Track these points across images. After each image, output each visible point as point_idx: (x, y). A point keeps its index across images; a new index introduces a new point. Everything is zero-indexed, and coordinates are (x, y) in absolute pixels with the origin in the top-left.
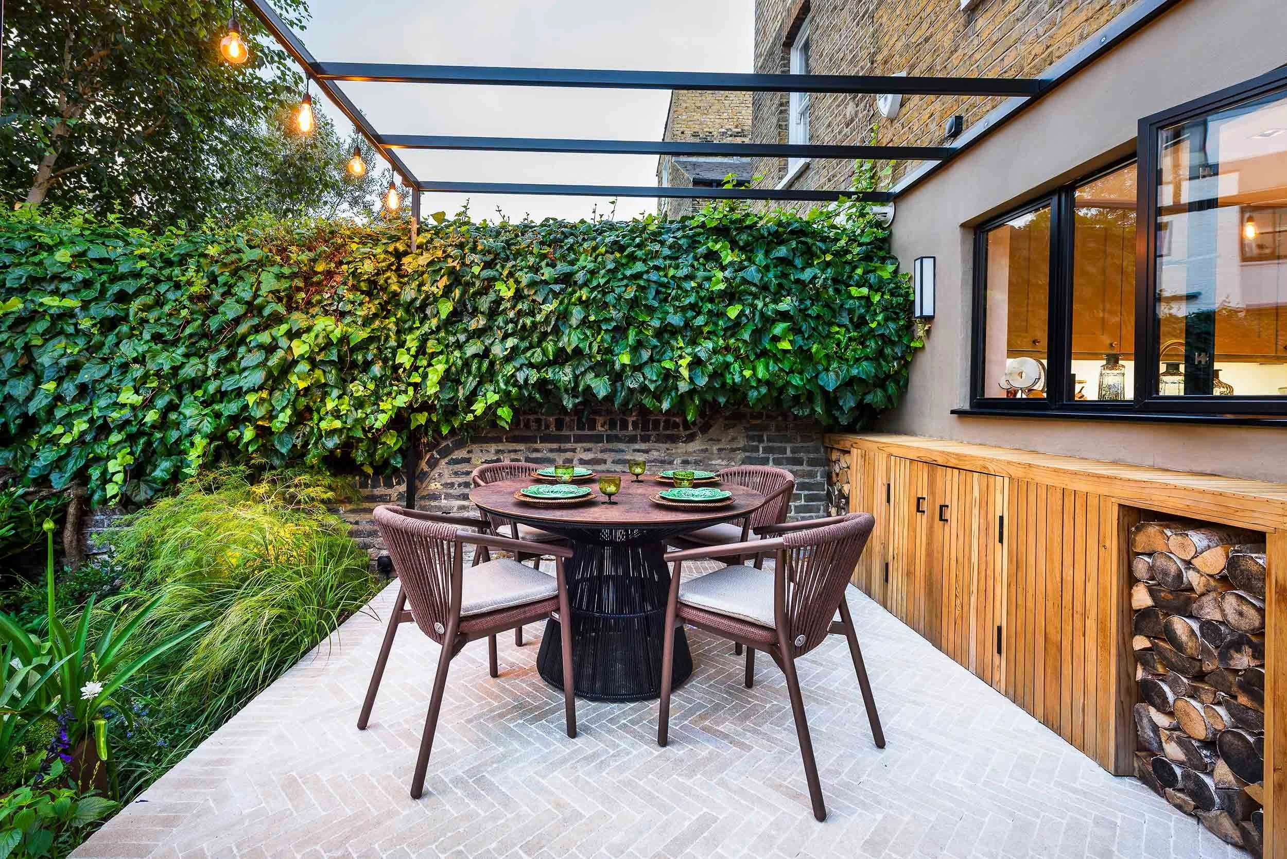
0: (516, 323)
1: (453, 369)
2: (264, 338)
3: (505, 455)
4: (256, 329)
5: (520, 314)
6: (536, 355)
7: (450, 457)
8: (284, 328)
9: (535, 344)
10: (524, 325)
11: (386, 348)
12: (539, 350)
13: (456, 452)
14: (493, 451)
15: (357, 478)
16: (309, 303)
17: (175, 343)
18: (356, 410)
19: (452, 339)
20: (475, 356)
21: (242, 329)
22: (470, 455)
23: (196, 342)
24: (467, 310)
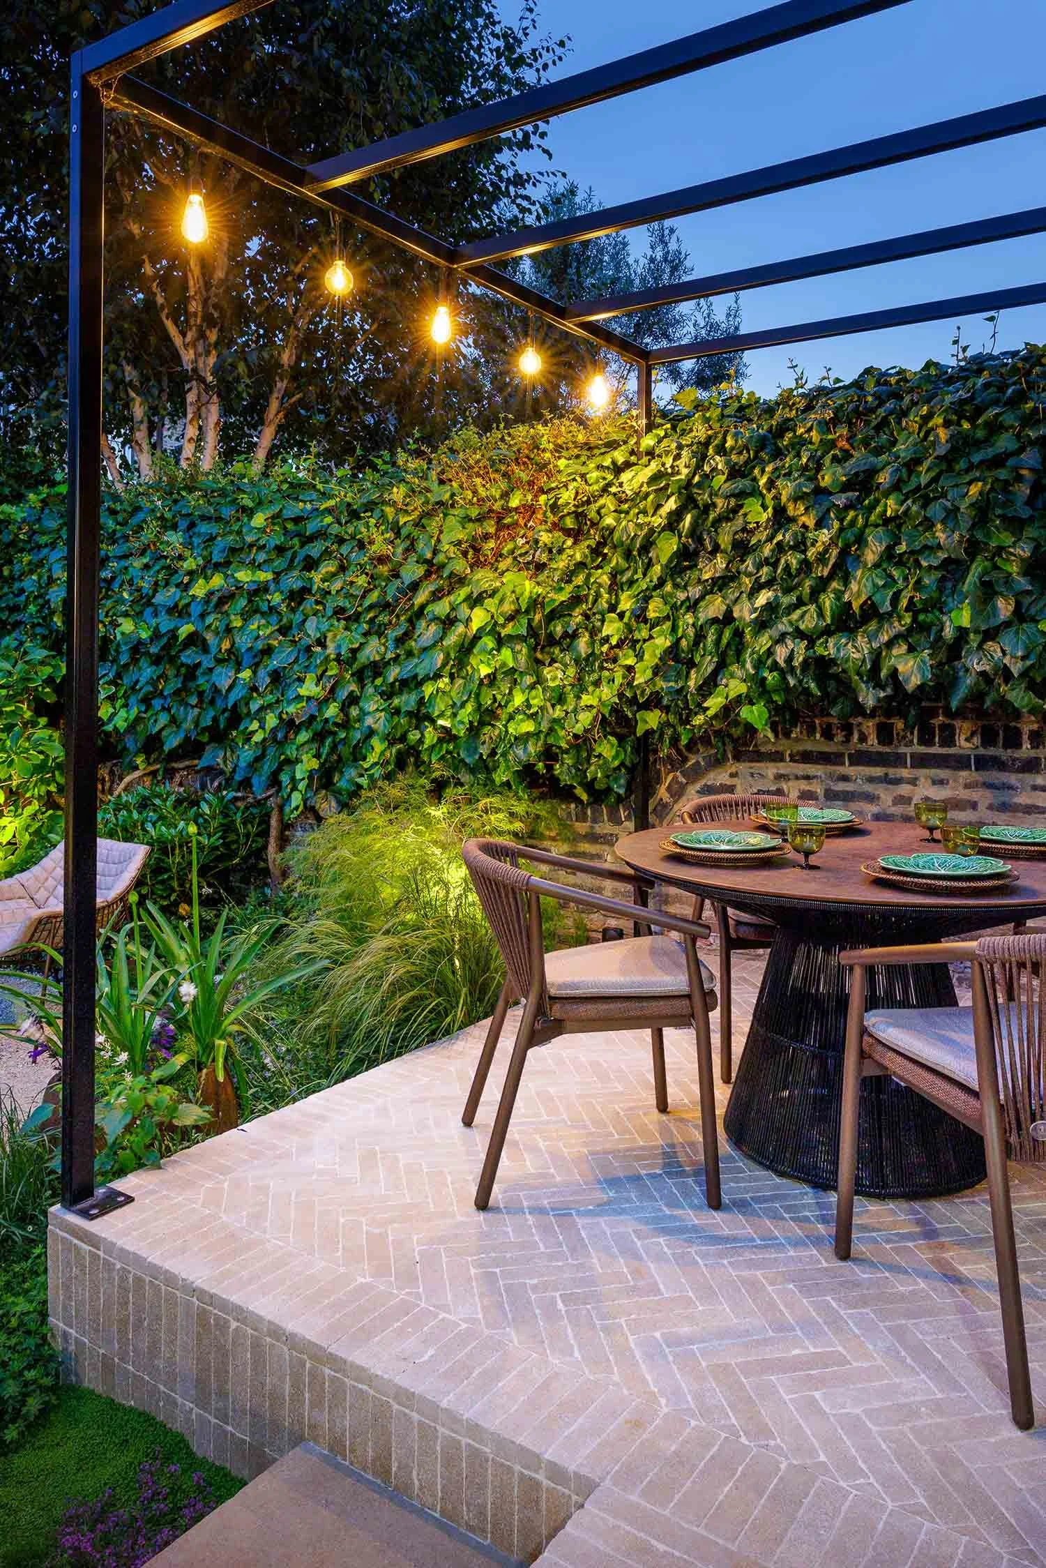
0: (775, 565)
1: (684, 643)
2: (442, 608)
3: (790, 783)
4: (436, 596)
5: (780, 548)
6: (807, 617)
7: (703, 782)
8: (463, 593)
9: (806, 598)
10: (787, 568)
11: (594, 614)
12: (813, 607)
13: (712, 775)
14: (771, 777)
15: (573, 806)
16: (499, 555)
17: (356, 618)
18: (553, 706)
19: (681, 596)
20: (715, 621)
21: (421, 598)
22: (735, 781)
23: (376, 617)
24: (705, 549)
